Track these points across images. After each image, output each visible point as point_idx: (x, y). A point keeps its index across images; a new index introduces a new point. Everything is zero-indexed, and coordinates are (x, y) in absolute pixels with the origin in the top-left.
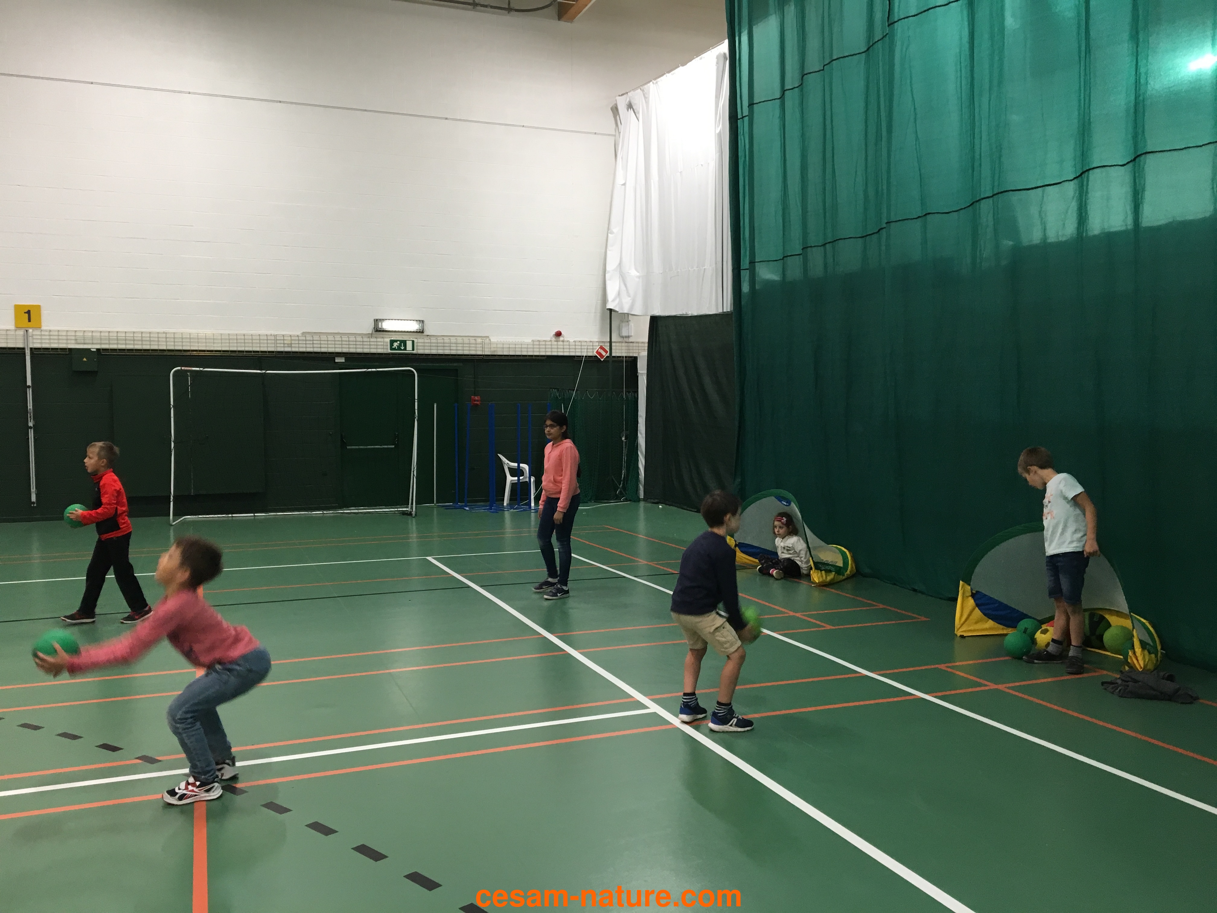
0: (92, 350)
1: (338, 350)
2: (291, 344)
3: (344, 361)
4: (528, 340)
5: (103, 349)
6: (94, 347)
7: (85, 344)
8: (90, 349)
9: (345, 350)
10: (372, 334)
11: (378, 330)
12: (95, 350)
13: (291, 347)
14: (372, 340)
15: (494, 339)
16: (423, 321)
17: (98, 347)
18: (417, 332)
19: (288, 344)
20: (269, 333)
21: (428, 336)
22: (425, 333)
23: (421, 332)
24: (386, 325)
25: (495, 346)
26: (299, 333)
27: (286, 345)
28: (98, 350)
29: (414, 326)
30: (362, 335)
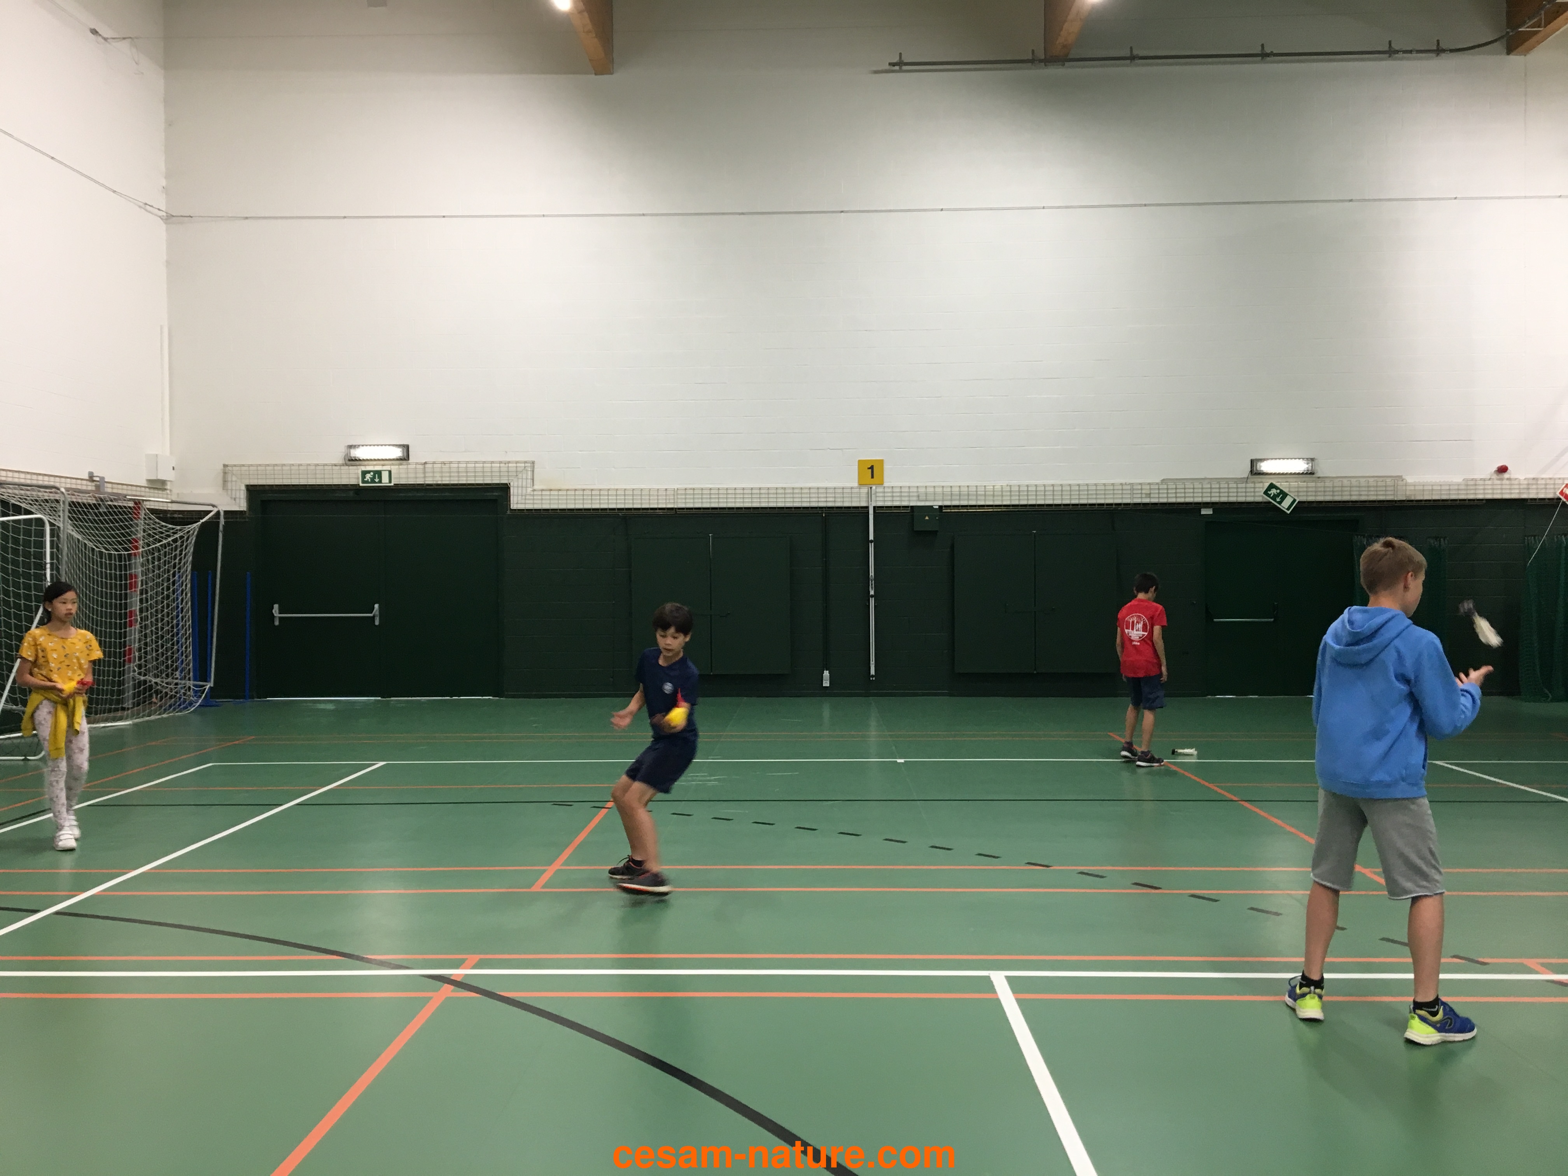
0: (935, 507)
1: (1207, 500)
2: (1150, 494)
3: (1211, 513)
4: (1457, 479)
5: (946, 506)
6: (936, 504)
7: (926, 500)
8: (932, 506)
9: (1215, 500)
10: (1248, 478)
11: (1255, 472)
12: (937, 507)
13: (1150, 497)
14: (1249, 485)
15: (1410, 479)
16: (1312, 460)
17: (940, 504)
18: (1303, 473)
19: (1146, 494)
20: (1123, 481)
21: (1319, 478)
22: (1316, 475)
23: (1310, 473)
24: (1265, 467)
25: (1412, 488)
26: (1158, 481)
27: (1144, 496)
28: (941, 507)
29: (1300, 466)
30: (1237, 481)
